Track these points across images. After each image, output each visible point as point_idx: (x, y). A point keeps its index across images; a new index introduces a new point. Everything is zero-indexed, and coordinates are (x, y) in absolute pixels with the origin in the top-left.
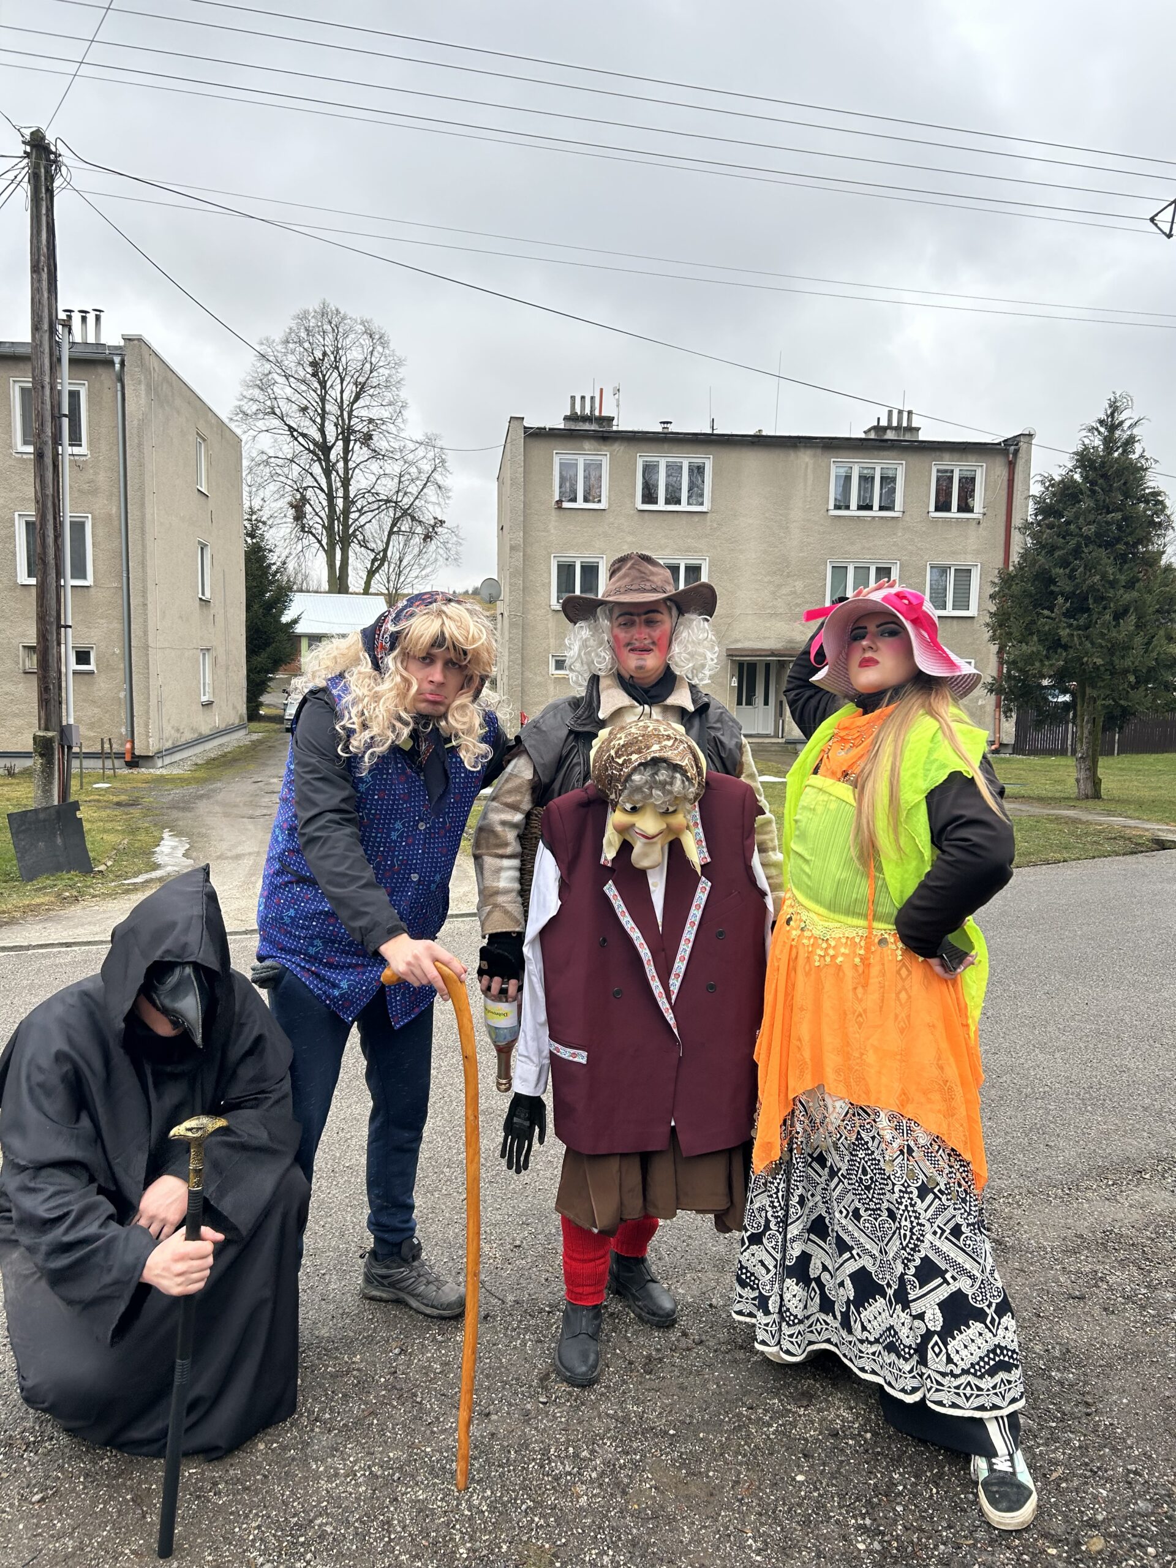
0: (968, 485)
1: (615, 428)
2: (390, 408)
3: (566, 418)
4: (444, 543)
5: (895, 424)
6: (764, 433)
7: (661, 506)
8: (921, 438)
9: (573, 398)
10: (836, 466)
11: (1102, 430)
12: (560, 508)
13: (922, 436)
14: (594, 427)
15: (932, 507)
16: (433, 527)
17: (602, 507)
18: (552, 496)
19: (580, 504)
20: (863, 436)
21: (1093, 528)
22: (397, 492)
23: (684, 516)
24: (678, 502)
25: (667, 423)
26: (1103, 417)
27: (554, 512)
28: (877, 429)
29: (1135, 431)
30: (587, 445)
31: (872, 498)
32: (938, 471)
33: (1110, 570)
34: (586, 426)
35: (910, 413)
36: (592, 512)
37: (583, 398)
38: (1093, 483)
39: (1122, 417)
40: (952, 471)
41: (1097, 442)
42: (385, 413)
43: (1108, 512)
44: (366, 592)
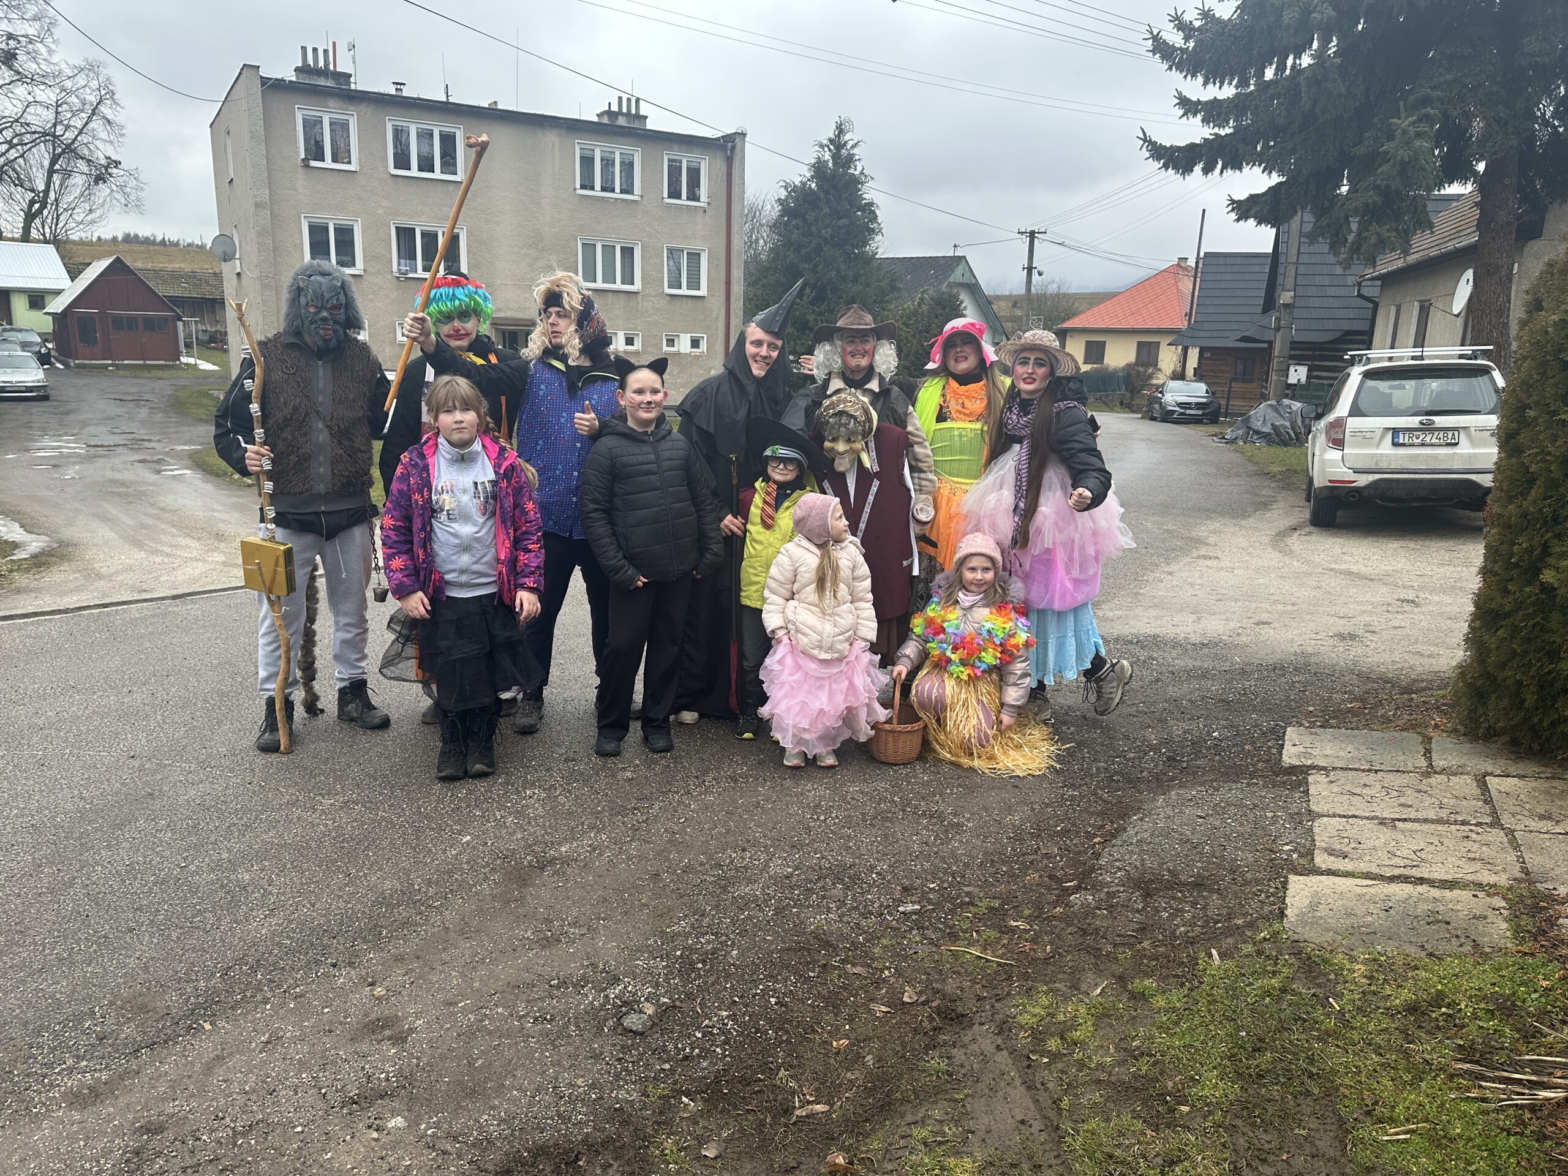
0: (694, 175)
1: (353, 87)
2: (37, 25)
3: (297, 70)
4: (122, 187)
5: (625, 110)
6: (500, 107)
7: (414, 172)
8: (648, 127)
9: (304, 49)
10: (578, 146)
11: (832, 147)
12: (307, 166)
13: (650, 125)
14: (330, 83)
15: (666, 195)
16: (106, 168)
17: (353, 169)
18: (297, 153)
19: (328, 163)
20: (596, 119)
21: (830, 231)
22: (55, 125)
23: (439, 184)
24: (431, 170)
25: (401, 84)
26: (833, 137)
27: (301, 170)
28: (609, 113)
29: (855, 151)
30: (331, 103)
31: (613, 181)
32: (669, 160)
33: (843, 267)
34: (322, 82)
35: (638, 100)
36: (342, 174)
37: (315, 50)
38: (827, 193)
39: (847, 138)
40: (681, 162)
41: (827, 156)
42: (31, 30)
43: (839, 218)
44: (26, 238)
